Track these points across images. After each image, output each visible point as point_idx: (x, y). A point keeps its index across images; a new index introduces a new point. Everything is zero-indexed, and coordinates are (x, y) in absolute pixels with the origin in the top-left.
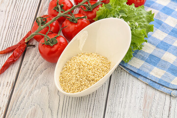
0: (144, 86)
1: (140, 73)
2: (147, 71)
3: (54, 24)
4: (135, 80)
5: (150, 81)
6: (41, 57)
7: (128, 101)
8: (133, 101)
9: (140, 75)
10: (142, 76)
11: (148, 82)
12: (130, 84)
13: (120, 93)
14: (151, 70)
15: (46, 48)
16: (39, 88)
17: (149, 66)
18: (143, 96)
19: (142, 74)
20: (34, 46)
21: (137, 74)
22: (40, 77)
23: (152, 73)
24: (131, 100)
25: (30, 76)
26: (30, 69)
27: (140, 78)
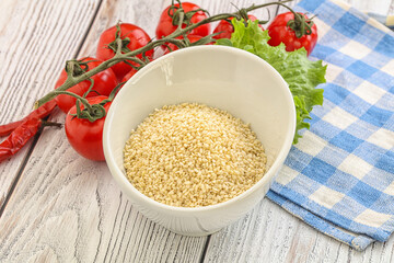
0: (293, 223)
1: (287, 195)
2: (303, 192)
3: (105, 78)
4: (274, 210)
5: (307, 213)
6: (71, 149)
7: (254, 253)
8: (264, 252)
9: (286, 199)
10: (291, 201)
11: (302, 214)
12: (263, 218)
13: (236, 235)
14: (311, 192)
15: (80, 125)
16: (59, 213)
17: (310, 183)
18: (289, 245)
19: (292, 198)
20: (59, 126)
21: (280, 196)
22: (64, 190)
23: (312, 198)
24: (259, 251)
25: (42, 188)
26: (45, 172)
27: (285, 205)
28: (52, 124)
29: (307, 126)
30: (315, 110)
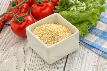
0: (97, 56)
1: (94, 46)
2: (100, 44)
3: (25, 7)
4: (90, 51)
5: (102, 52)
6: (13, 34)
7: (83, 68)
8: (87, 68)
9: (94, 47)
10: (96, 48)
11: (100, 53)
12: (86, 55)
13: (76, 62)
14: (103, 44)
15: (16, 24)
16: (9, 57)
17: (102, 41)
18: (96, 65)
19: (96, 46)
20: (9, 25)
21: (92, 46)
22: (12, 49)
23: (103, 46)
24: (85, 68)
25: (3, 48)
26: (4, 42)
27: (94, 50)
28: (7, 25)
29: (100, 20)
30: (103, 14)
